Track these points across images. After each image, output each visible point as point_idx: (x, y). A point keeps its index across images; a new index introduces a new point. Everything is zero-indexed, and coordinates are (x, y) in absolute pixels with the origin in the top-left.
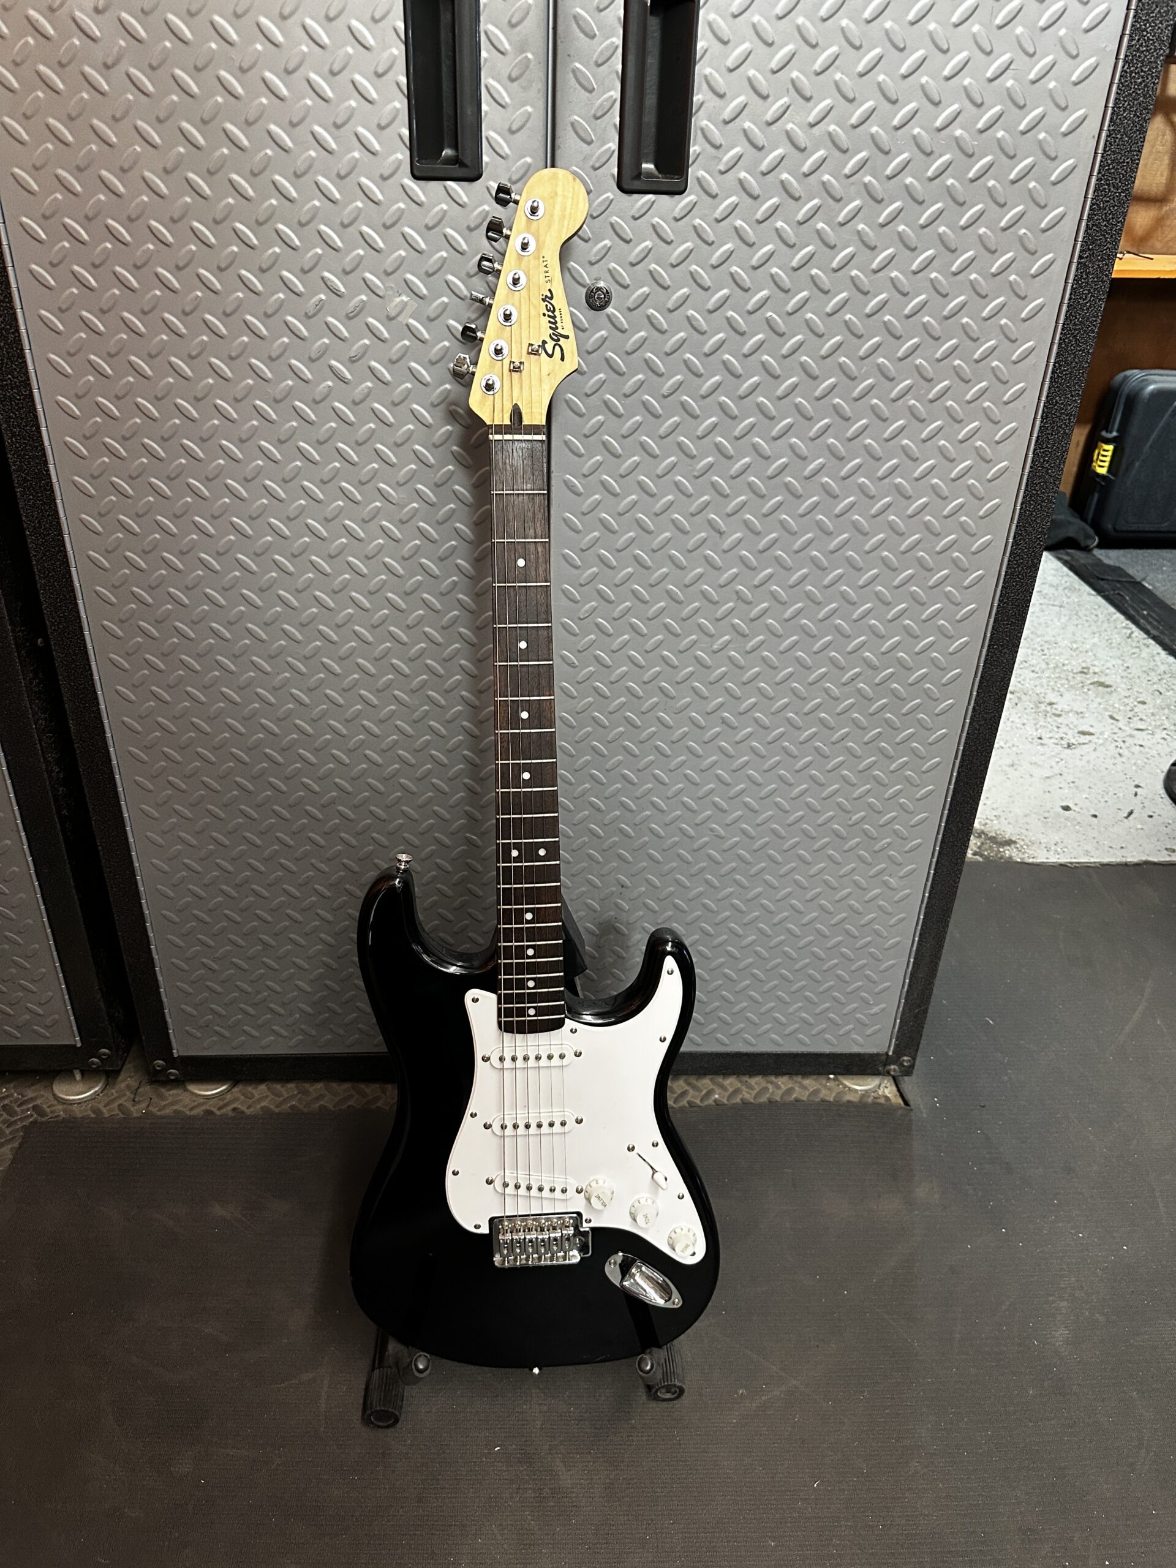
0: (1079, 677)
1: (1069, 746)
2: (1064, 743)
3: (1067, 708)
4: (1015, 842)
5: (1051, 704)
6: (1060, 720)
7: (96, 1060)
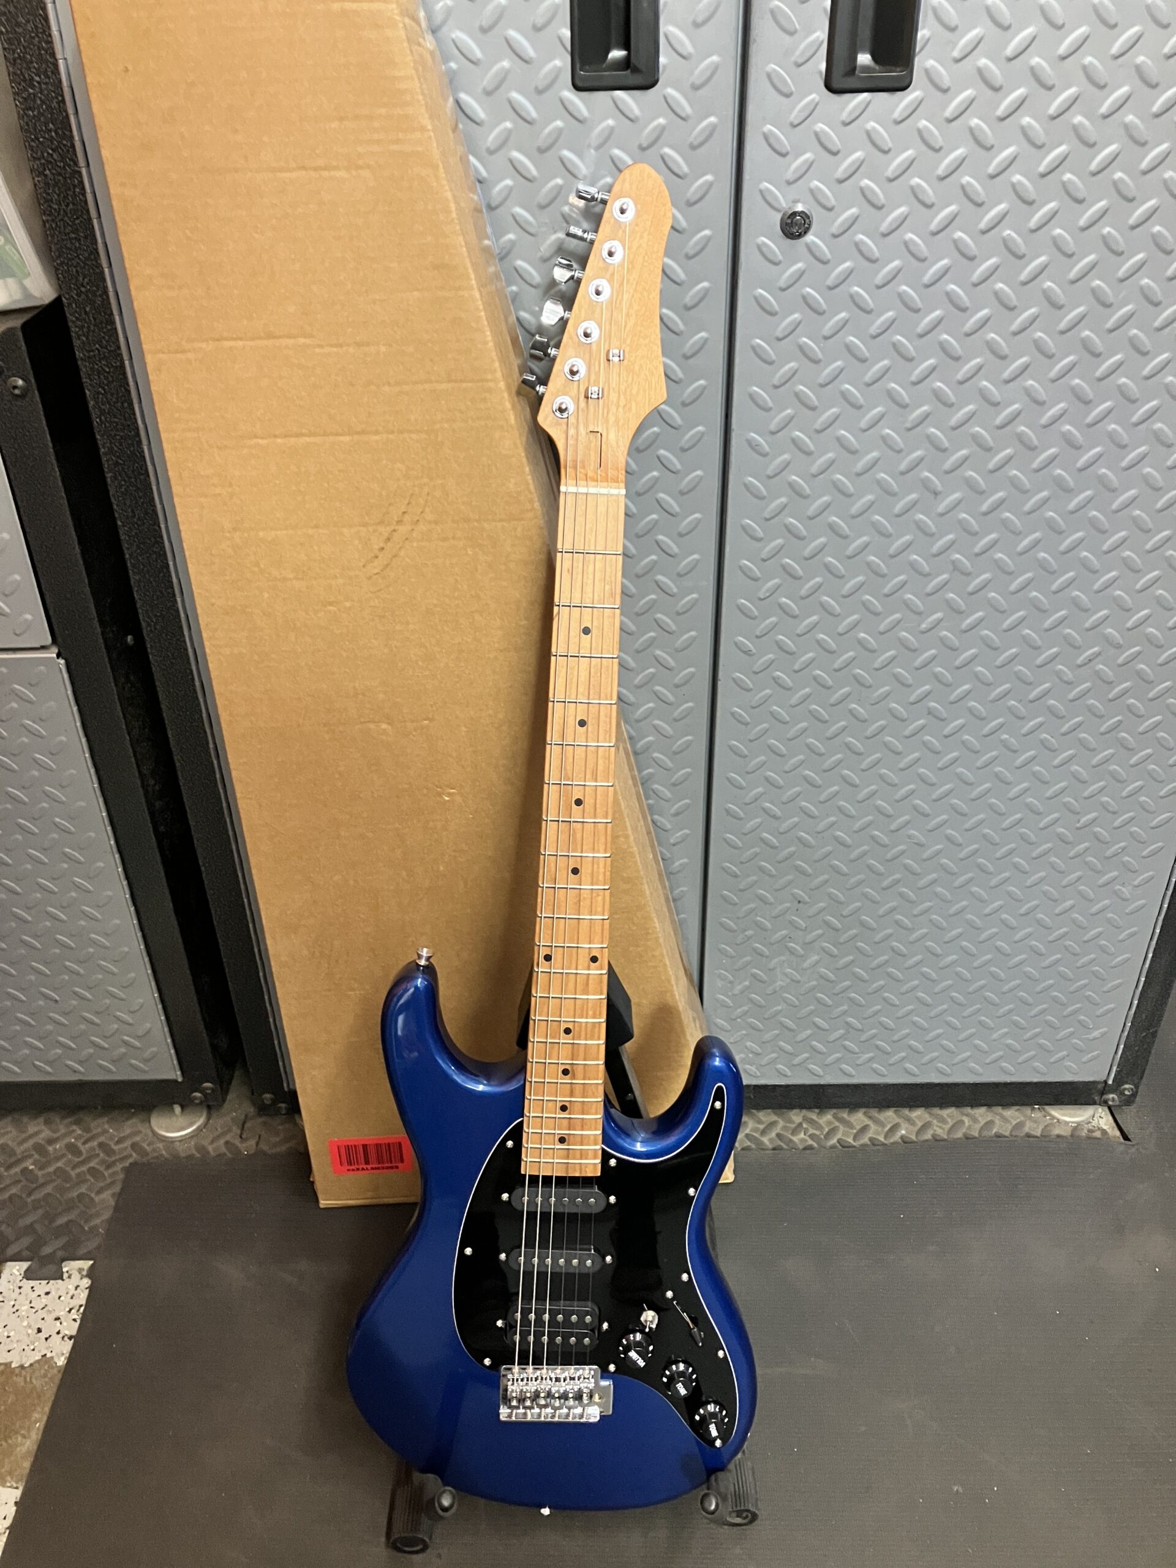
7: (198, 1094)
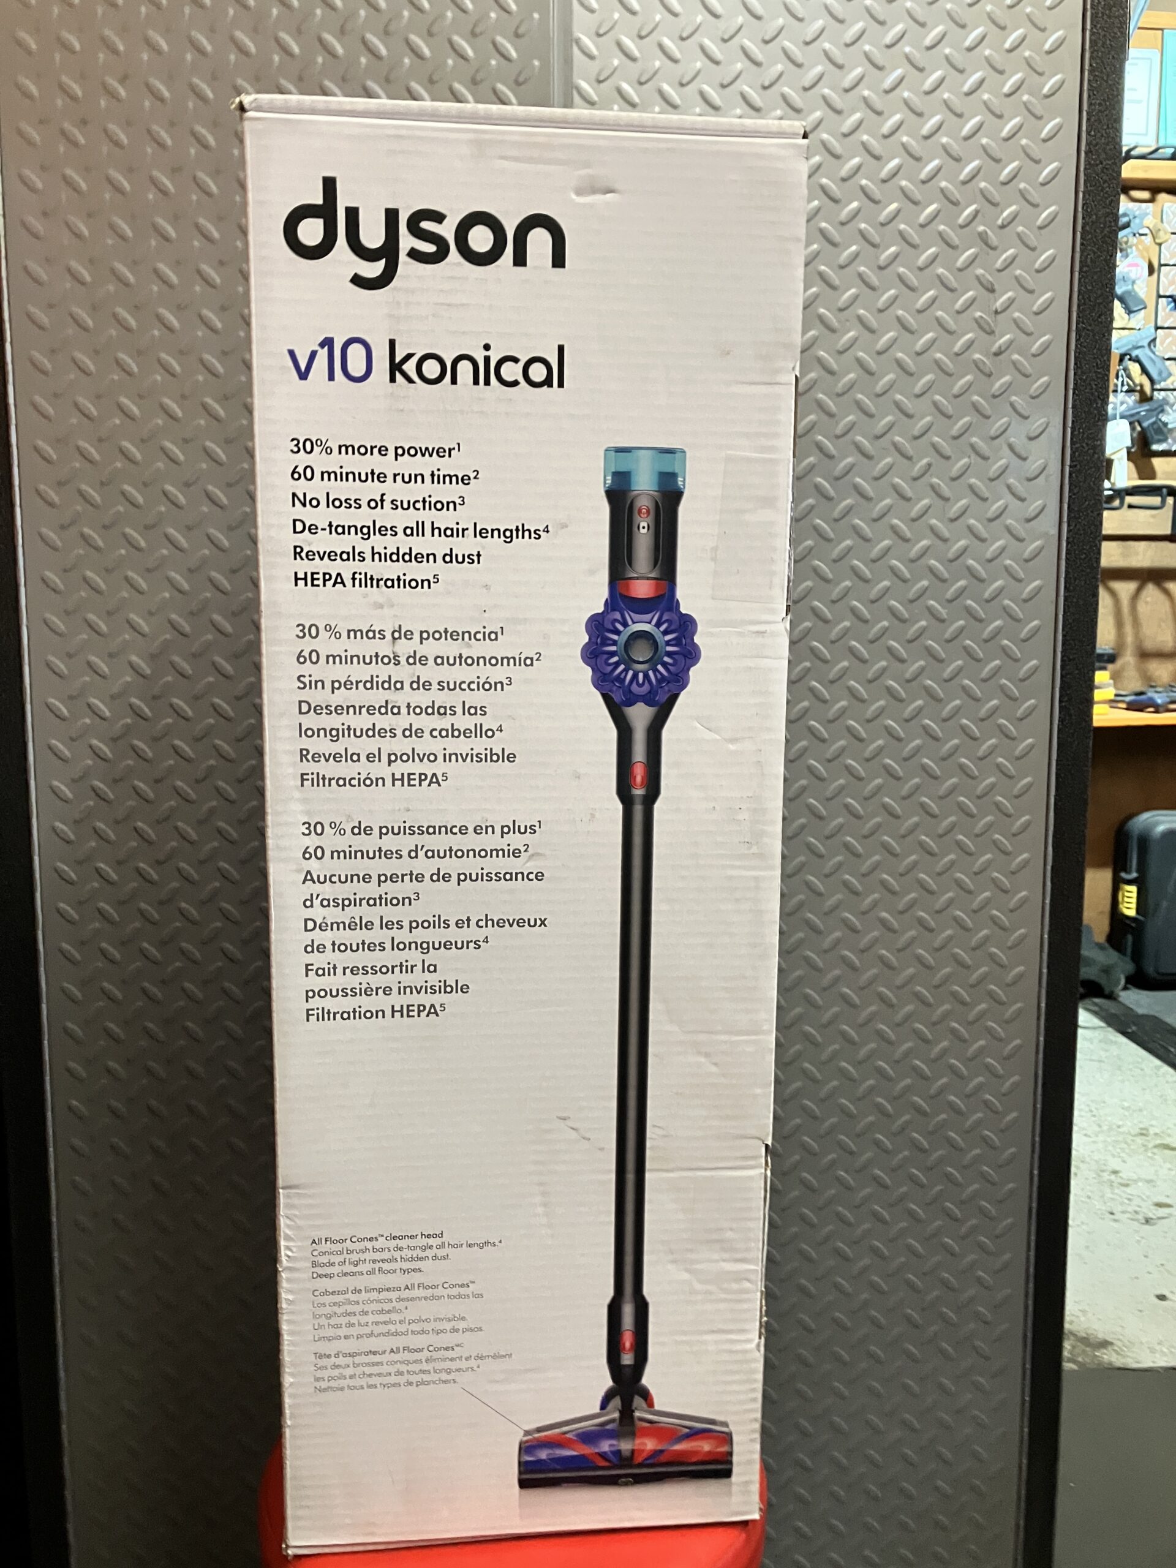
0: (1140, 1140)
1: (1147, 1221)
2: (1140, 1217)
3: (1135, 1177)
4: (1111, 1344)
5: (1115, 1172)
6: (1128, 1190)
